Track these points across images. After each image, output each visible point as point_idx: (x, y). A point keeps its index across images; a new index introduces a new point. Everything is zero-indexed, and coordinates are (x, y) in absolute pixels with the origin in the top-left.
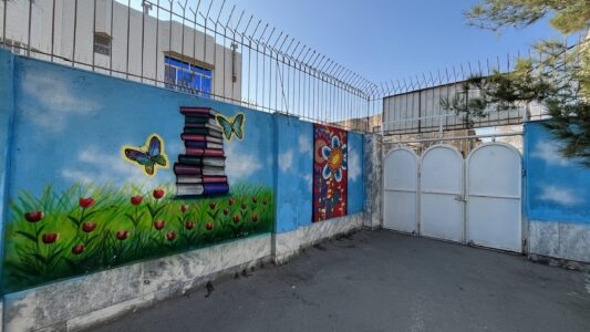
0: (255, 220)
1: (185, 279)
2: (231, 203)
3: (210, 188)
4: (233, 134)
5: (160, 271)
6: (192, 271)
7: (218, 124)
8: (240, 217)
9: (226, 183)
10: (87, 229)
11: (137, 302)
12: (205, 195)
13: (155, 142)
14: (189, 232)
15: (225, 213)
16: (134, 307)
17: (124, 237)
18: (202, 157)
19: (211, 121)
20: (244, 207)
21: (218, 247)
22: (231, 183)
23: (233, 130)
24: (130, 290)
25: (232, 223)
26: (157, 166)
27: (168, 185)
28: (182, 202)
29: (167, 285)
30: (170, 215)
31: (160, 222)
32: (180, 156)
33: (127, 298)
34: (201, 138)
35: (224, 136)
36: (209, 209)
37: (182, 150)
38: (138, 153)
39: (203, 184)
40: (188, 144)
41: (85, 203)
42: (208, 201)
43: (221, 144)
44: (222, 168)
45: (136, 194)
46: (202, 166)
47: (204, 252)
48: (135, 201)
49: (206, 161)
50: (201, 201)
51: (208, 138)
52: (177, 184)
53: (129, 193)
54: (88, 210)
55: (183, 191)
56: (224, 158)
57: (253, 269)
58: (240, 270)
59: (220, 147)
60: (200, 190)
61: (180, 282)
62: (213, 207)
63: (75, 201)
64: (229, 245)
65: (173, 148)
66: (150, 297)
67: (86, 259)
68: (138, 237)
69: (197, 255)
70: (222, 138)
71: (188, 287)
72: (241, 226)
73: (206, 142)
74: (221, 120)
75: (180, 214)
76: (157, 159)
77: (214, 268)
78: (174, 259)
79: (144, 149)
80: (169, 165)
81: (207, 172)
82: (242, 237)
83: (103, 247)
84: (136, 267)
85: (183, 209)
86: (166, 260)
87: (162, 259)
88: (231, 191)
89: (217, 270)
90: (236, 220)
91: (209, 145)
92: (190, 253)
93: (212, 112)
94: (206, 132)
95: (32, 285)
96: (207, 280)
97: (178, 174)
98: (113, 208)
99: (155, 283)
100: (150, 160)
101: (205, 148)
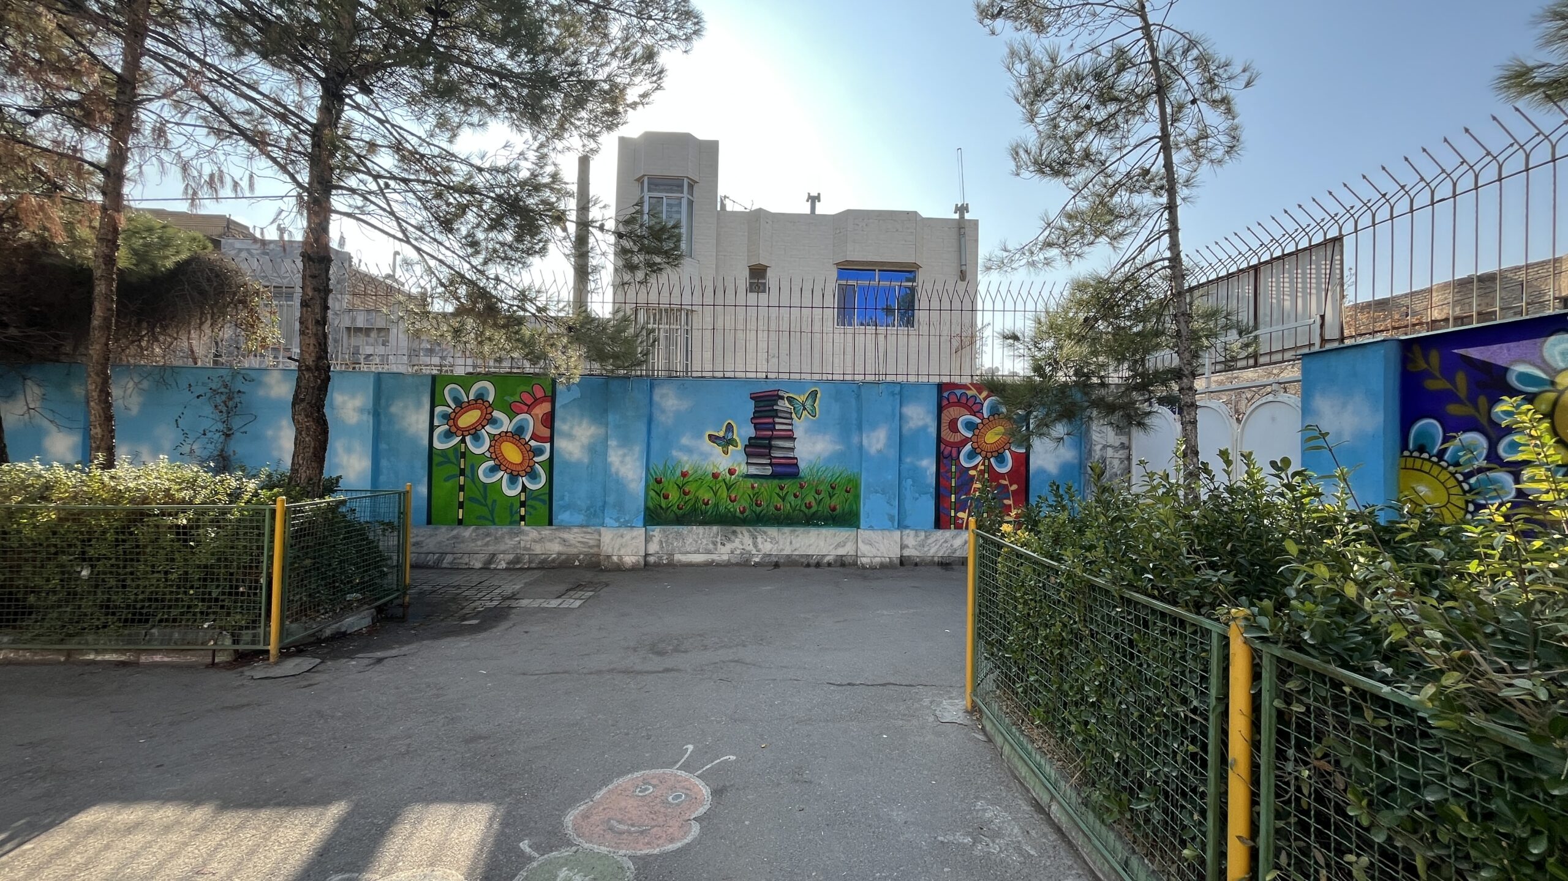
0: (834, 509)
1: (754, 552)
2: (802, 487)
3: (779, 469)
4: (805, 412)
5: (733, 538)
6: (760, 546)
7: (787, 404)
8: (814, 503)
9: (796, 465)
10: (685, 494)
11: (715, 557)
12: (773, 476)
13: (729, 428)
14: (758, 509)
15: (796, 496)
16: (713, 561)
17: (707, 504)
18: (771, 438)
19: (780, 402)
20: (818, 492)
21: (787, 530)
22: (802, 465)
23: (805, 409)
24: (711, 546)
25: (803, 508)
26: (731, 447)
27: (739, 464)
28: (752, 480)
29: (738, 552)
30: (741, 491)
31: (733, 496)
32: (750, 439)
33: (709, 552)
34: (771, 420)
35: (794, 415)
36: (777, 490)
37: (751, 432)
38: (717, 437)
39: (771, 464)
40: (756, 427)
41: (684, 475)
42: (776, 482)
43: (791, 424)
44: (792, 449)
45: (715, 471)
46: (770, 447)
47: (772, 531)
48: (715, 476)
49: (774, 443)
50: (769, 481)
51: (777, 420)
52: (747, 463)
53: (711, 469)
54: (686, 480)
55: (753, 470)
56: (792, 438)
57: (829, 564)
58: (813, 561)
59: (790, 427)
60: (769, 471)
61: (749, 552)
62: (782, 488)
63: (678, 473)
64: (800, 530)
65: (744, 431)
66: (725, 557)
67: (684, 515)
68: (716, 505)
69: (765, 533)
70: (791, 419)
71: (757, 560)
72: (814, 514)
73: (774, 423)
74: (790, 400)
75: (750, 492)
76: (731, 442)
77: (782, 550)
78: (744, 529)
79: (721, 434)
80: (740, 447)
81: (776, 454)
82: (817, 525)
83: (694, 509)
84: (715, 528)
85: (753, 487)
86: (738, 529)
87: (734, 528)
88: (802, 474)
89: (785, 553)
90: (809, 506)
91: (778, 427)
92: (758, 529)
93: (781, 393)
94: (775, 414)
95: (658, 524)
96: (775, 559)
97: (748, 455)
98: (700, 480)
99: (729, 546)
100: (725, 442)
101: (774, 429)
